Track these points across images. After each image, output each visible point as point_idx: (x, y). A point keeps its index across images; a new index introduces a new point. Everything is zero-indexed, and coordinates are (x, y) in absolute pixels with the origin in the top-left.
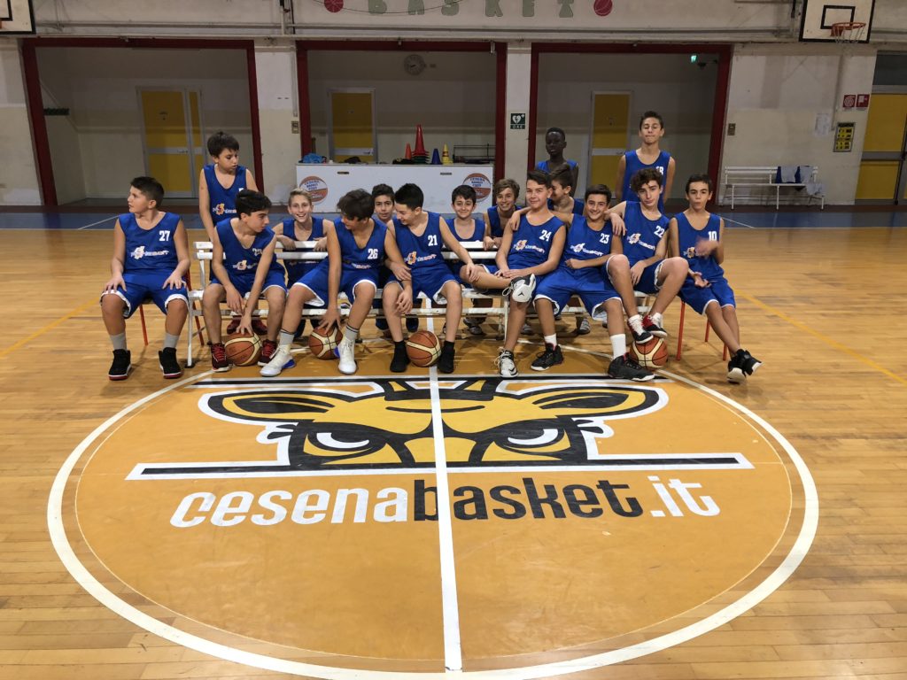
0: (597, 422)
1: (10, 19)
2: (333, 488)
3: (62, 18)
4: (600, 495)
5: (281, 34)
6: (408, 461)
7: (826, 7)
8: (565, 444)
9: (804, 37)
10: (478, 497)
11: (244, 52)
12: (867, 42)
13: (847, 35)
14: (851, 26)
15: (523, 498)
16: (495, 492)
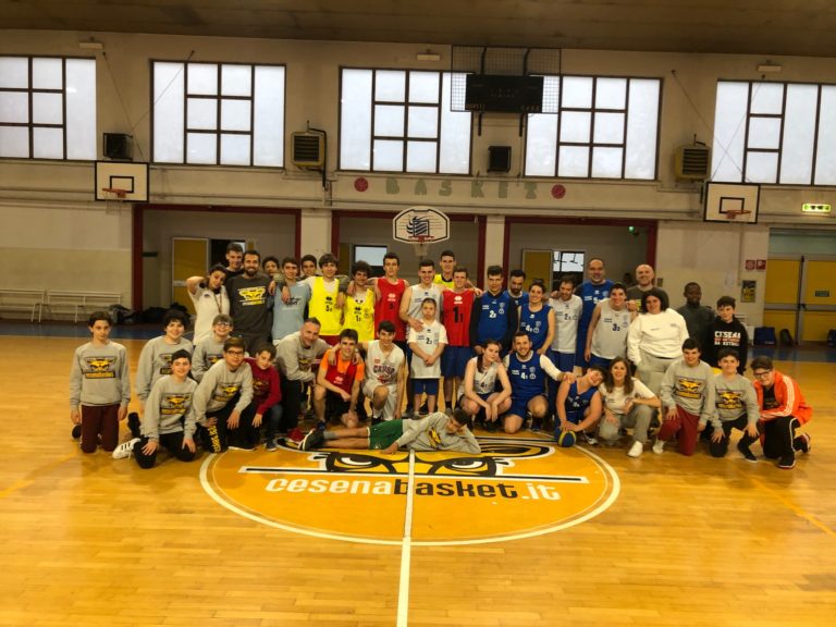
0: (506, 460)
1: (132, 192)
2: (351, 480)
3: (166, 191)
4: (497, 490)
5: (321, 205)
6: (392, 471)
7: (722, 198)
8: (485, 468)
9: (708, 218)
10: (430, 488)
11: (293, 217)
12: (755, 223)
13: (739, 218)
14: (742, 212)
15: (455, 489)
16: (440, 486)
